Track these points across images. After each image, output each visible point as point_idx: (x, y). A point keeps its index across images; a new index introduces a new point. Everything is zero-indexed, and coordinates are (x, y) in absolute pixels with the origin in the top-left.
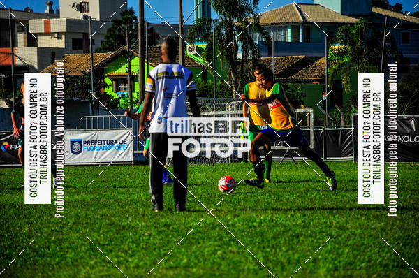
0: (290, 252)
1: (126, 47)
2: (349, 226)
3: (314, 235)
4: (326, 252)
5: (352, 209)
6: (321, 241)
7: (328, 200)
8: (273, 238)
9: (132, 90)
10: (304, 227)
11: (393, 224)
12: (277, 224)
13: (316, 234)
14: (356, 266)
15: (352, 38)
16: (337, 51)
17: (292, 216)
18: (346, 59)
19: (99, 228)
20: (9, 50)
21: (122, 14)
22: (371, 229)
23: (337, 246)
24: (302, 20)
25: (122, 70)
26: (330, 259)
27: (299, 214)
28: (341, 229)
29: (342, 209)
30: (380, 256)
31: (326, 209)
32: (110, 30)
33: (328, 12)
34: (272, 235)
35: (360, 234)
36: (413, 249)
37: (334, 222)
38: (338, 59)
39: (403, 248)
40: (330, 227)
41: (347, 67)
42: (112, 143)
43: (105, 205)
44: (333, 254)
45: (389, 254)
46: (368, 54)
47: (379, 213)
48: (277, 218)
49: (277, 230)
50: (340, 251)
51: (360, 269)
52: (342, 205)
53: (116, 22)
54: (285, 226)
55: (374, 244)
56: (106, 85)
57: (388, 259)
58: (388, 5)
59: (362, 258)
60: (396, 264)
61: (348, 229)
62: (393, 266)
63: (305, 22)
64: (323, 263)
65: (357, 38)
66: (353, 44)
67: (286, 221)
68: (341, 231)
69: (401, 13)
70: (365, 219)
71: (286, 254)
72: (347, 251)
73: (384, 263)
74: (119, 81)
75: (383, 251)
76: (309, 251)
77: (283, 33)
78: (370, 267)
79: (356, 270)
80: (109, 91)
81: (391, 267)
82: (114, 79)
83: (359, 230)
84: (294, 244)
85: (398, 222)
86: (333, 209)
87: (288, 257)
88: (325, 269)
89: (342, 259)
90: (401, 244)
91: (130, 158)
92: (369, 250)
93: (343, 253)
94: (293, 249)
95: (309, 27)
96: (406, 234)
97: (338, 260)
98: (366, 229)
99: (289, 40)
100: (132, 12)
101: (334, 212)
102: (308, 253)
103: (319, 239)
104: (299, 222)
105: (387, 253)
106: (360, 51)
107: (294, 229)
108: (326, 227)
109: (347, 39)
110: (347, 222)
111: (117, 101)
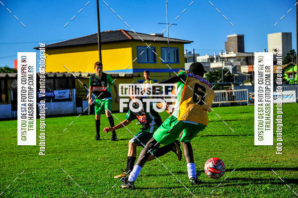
1: (292, 63)
9: (294, 77)
19: (286, 125)
20: (252, 66)
21: (290, 52)
25: (291, 71)
32: (286, 57)
42: (288, 96)
43: (287, 117)
53: (288, 54)
56: (285, 76)
74: (289, 74)
80: (286, 78)
82: (287, 74)
91: (295, 101)
100: (294, 50)
111: (289, 81)
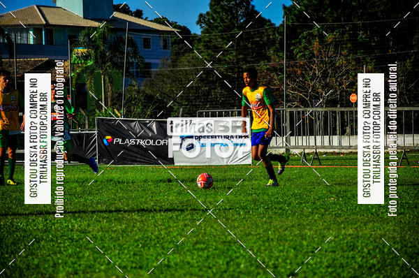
0: (30, 257)
2: (90, 229)
3: (55, 239)
4: (67, 256)
5: (95, 212)
6: (62, 245)
7: (71, 204)
8: (12, 243)
10: (45, 231)
11: (134, 227)
12: (18, 229)
13: (57, 238)
14: (95, 269)
15: (95, 41)
16: (80, 55)
17: (34, 221)
18: (90, 63)
22: (112, 231)
23: (78, 250)
24: (44, 22)
26: (70, 263)
27: (40, 219)
28: (83, 232)
29: (84, 212)
30: (120, 258)
31: (68, 213)
33: (70, 15)
34: (11, 240)
35: (101, 237)
36: (152, 250)
37: (76, 226)
38: (81, 63)
39: (142, 249)
40: (72, 230)
41: (90, 70)
44: (74, 258)
45: (128, 256)
46: (111, 58)
47: (120, 216)
48: (17, 223)
49: (17, 236)
50: (81, 255)
51: (100, 271)
52: (85, 209)
54: (25, 231)
55: (114, 246)
57: (127, 261)
58: (130, 11)
59: (102, 260)
60: (134, 265)
61: (89, 232)
62: (132, 268)
63: (47, 24)
64: (63, 267)
65: (100, 42)
66: (96, 48)
67: (27, 225)
68: (82, 235)
69: (142, 18)
70: (107, 222)
71: (25, 259)
72: (88, 254)
73: (123, 264)
75: (123, 253)
76: (49, 255)
77: (25, 35)
78: (109, 269)
79: (95, 272)
81: (129, 269)
83: (100, 233)
84: (34, 249)
85: (138, 223)
86: (75, 212)
87: (26, 262)
88: (64, 273)
89: (82, 263)
90: (140, 246)
92: (109, 252)
93: (83, 256)
94: (32, 254)
95: (52, 30)
96: (146, 235)
97: (78, 263)
98: (107, 232)
99: (31, 42)
101: (76, 215)
102: (49, 258)
103: (60, 243)
104: (40, 227)
105: (126, 254)
106: (103, 55)
107: (34, 234)
108: (68, 230)
109: (90, 44)
110: (89, 225)
